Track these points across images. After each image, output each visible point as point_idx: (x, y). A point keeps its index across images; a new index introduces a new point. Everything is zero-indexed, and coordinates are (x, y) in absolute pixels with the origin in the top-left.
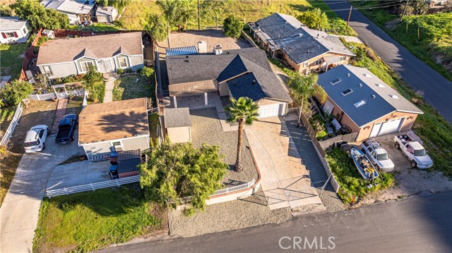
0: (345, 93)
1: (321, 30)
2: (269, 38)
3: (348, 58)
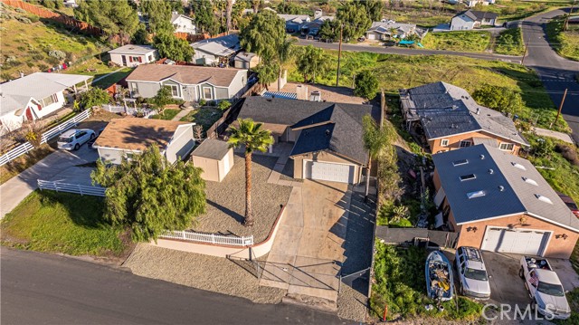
0: (463, 178)
1: (507, 115)
2: (414, 107)
3: (516, 148)
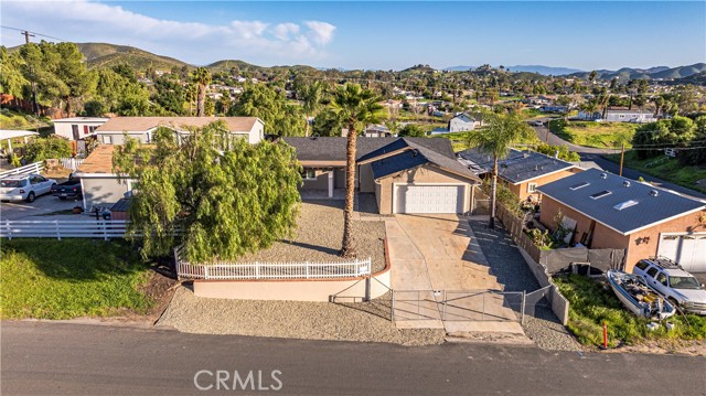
0: (595, 196)
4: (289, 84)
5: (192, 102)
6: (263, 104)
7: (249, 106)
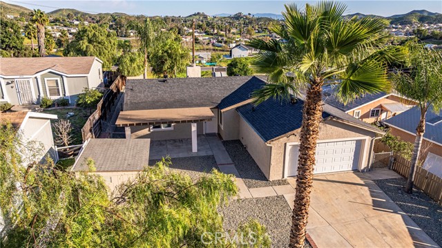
4: (112, 26)
5: (33, 39)
6: (96, 41)
7: (84, 44)
